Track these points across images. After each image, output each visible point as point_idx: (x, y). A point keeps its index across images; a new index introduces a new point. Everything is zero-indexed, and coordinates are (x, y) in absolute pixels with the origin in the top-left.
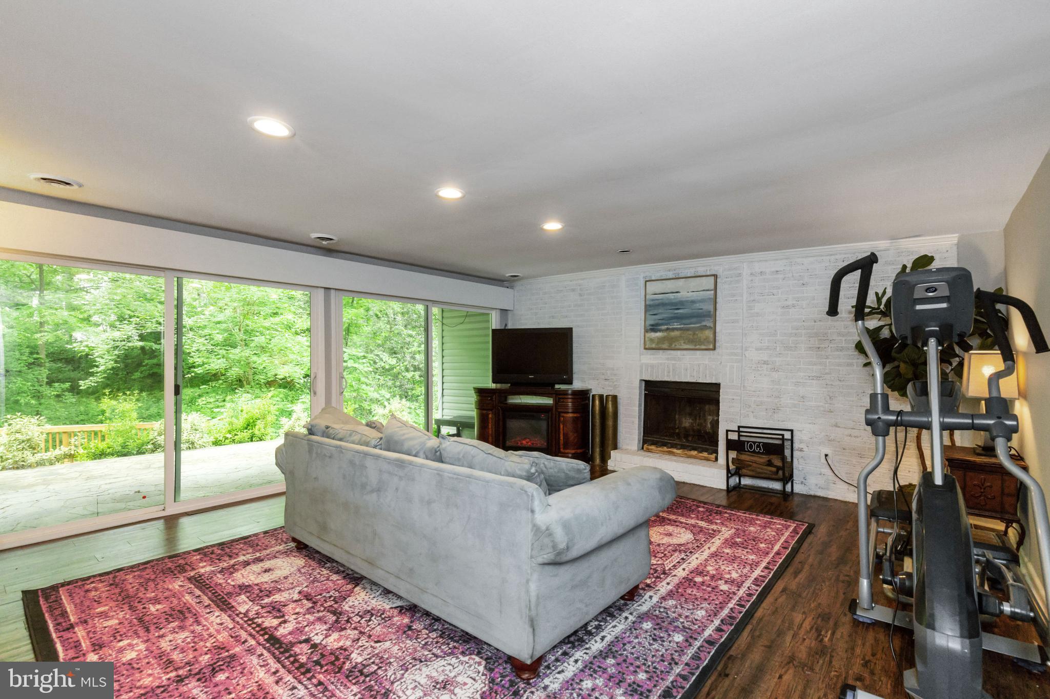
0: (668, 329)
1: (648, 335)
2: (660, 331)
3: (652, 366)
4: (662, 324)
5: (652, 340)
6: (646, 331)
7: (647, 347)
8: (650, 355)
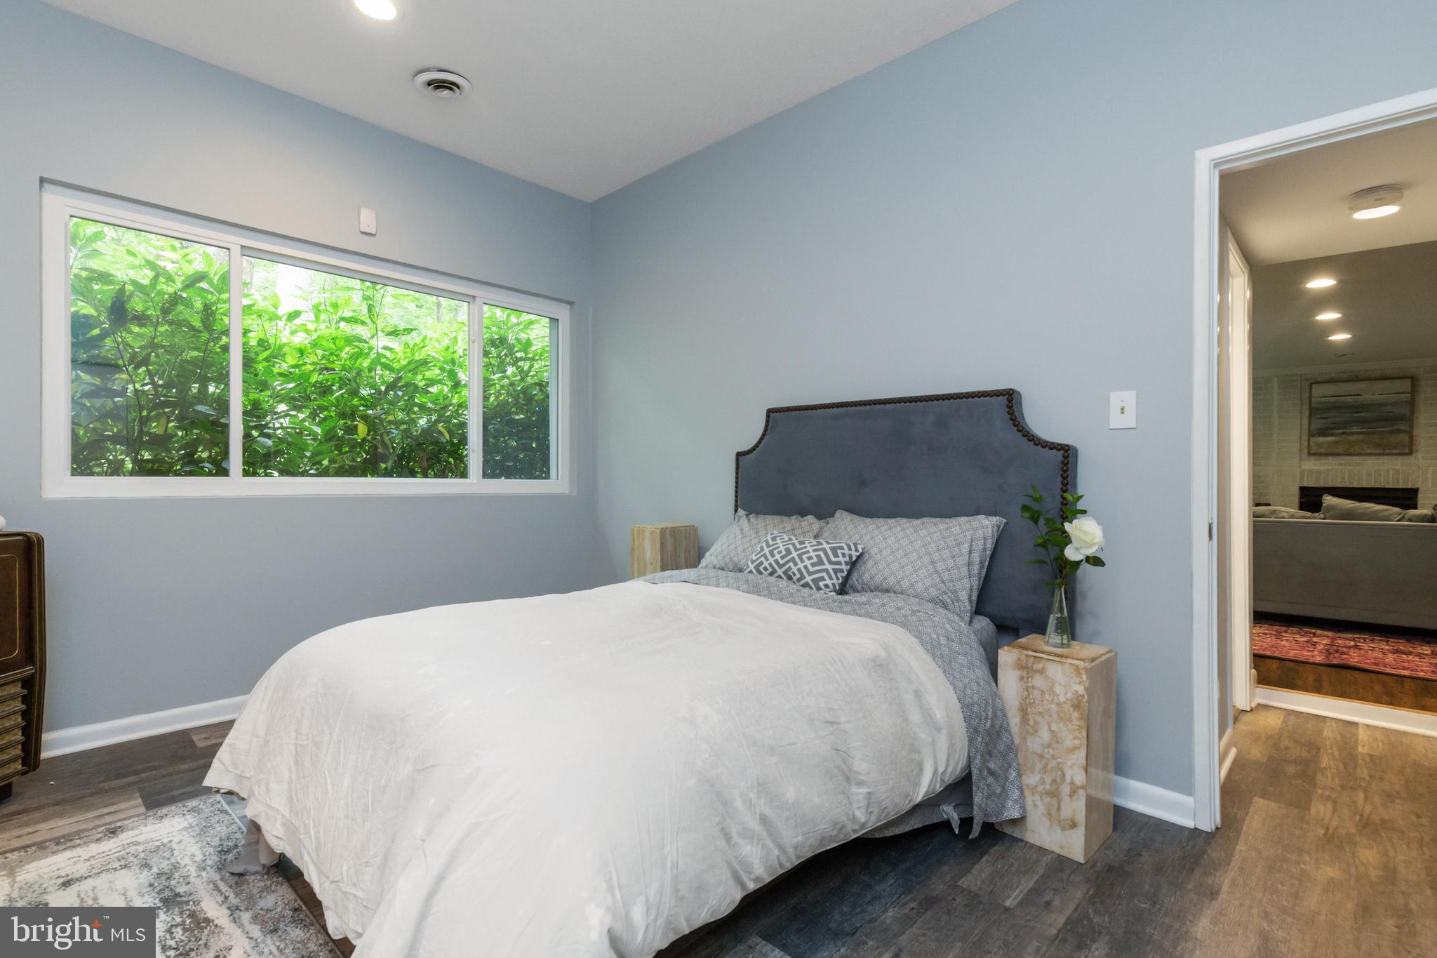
0: (1344, 433)
1: (1312, 440)
2: (1332, 435)
3: (1319, 472)
4: (1334, 429)
5: (1320, 445)
6: (1311, 435)
7: (1312, 452)
8: (1315, 460)
